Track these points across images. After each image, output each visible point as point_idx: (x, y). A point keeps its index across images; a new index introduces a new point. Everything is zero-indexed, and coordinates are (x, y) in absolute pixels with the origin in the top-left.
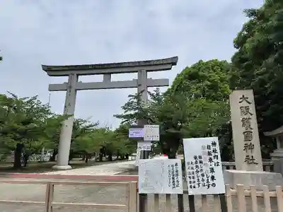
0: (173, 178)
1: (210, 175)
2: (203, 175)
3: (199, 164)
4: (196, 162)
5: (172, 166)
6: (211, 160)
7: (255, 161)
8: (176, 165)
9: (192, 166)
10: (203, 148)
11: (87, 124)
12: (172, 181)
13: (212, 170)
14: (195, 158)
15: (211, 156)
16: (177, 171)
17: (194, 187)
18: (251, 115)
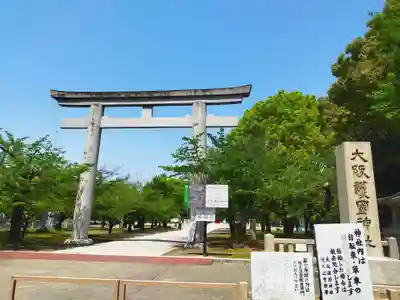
0: (301, 280)
1: (353, 275)
2: (343, 276)
3: (337, 261)
4: (334, 258)
5: (300, 263)
6: (353, 255)
7: (371, 243)
8: (305, 261)
9: (327, 263)
10: (343, 237)
11: (114, 178)
12: (299, 283)
13: (356, 270)
14: (332, 252)
15: (354, 250)
16: (307, 270)
17: (331, 293)
18: (368, 177)
